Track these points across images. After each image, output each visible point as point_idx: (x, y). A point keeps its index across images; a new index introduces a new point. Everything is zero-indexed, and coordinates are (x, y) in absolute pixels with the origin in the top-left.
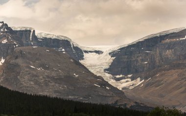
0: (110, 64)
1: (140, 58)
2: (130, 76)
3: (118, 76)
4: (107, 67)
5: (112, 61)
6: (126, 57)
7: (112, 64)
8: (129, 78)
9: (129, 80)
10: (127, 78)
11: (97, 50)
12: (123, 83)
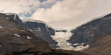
0: (70, 37)
1: (89, 32)
2: (82, 44)
3: (75, 45)
4: (69, 39)
5: (72, 35)
6: (80, 32)
7: (71, 37)
8: (82, 45)
9: (82, 46)
10: (81, 45)
11: (64, 30)
12: (78, 48)
